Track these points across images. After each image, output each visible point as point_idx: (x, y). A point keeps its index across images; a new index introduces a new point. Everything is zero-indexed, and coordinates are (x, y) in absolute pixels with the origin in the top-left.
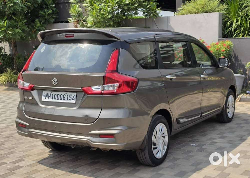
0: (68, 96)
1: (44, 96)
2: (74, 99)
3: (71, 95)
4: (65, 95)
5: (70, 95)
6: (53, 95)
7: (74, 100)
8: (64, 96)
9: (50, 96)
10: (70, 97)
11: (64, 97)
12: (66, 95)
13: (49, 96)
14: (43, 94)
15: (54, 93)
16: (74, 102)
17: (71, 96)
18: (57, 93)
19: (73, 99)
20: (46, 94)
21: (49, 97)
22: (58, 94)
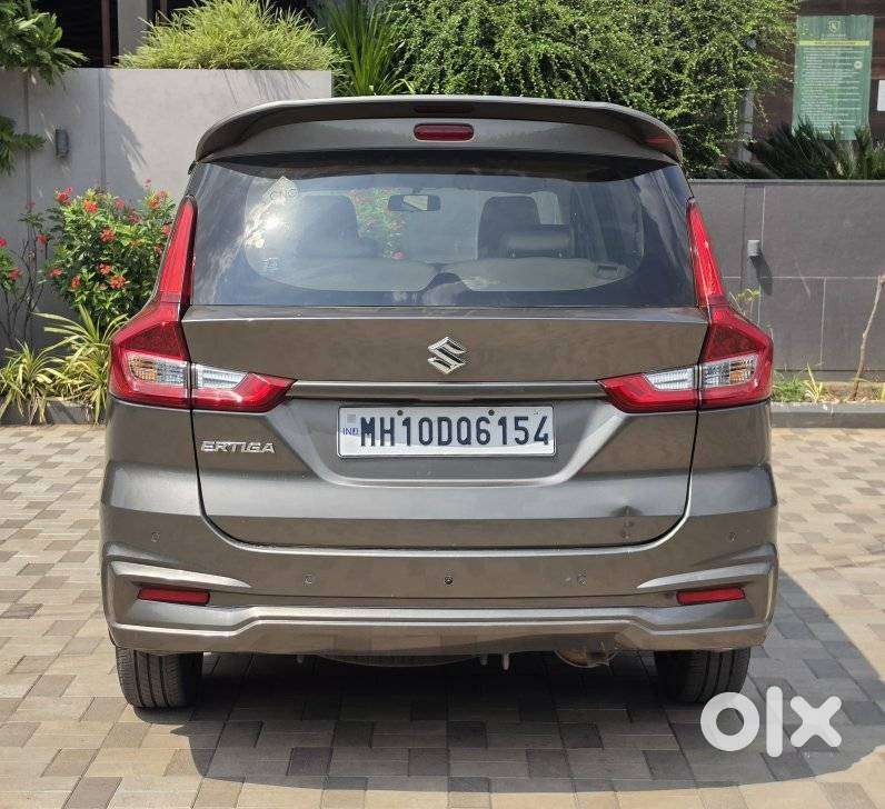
0: (502, 422)
1: (353, 432)
2: (546, 435)
3: (526, 419)
4: (488, 422)
5: (517, 419)
6: (407, 422)
7: (545, 440)
8: (483, 425)
9: (387, 427)
10: (517, 428)
11: (479, 431)
12: (494, 419)
13: (383, 432)
14: (344, 423)
15: (415, 414)
16: (548, 449)
17: (521, 424)
18: (434, 413)
19: (537, 439)
20: (363, 420)
21: (387, 436)
22: (440, 420)
